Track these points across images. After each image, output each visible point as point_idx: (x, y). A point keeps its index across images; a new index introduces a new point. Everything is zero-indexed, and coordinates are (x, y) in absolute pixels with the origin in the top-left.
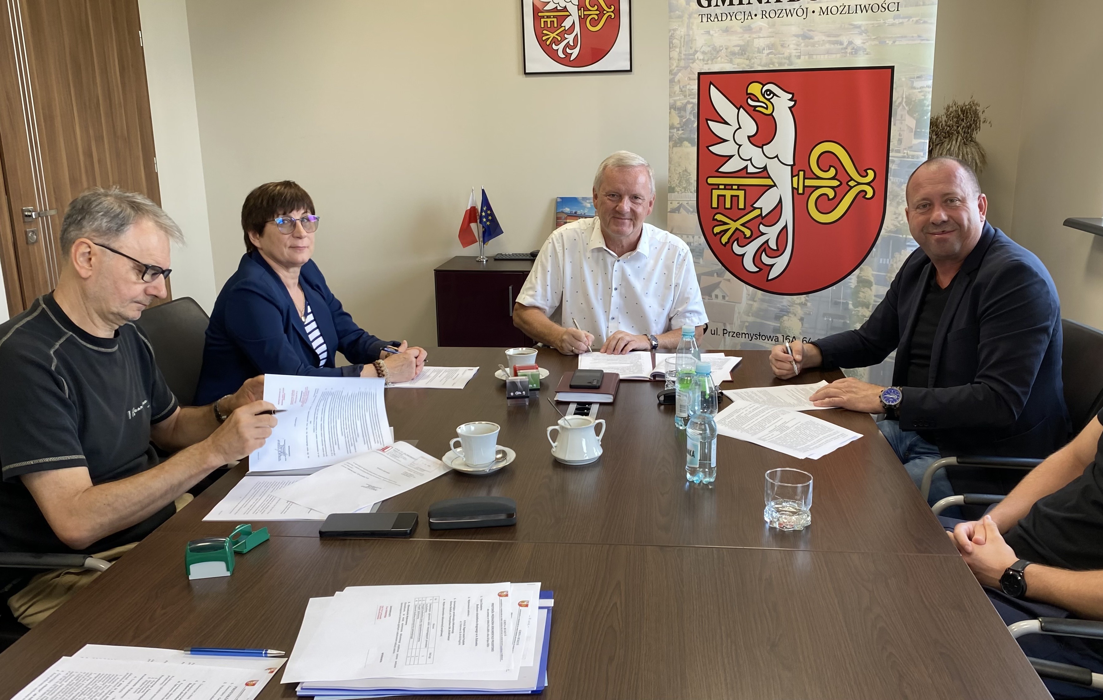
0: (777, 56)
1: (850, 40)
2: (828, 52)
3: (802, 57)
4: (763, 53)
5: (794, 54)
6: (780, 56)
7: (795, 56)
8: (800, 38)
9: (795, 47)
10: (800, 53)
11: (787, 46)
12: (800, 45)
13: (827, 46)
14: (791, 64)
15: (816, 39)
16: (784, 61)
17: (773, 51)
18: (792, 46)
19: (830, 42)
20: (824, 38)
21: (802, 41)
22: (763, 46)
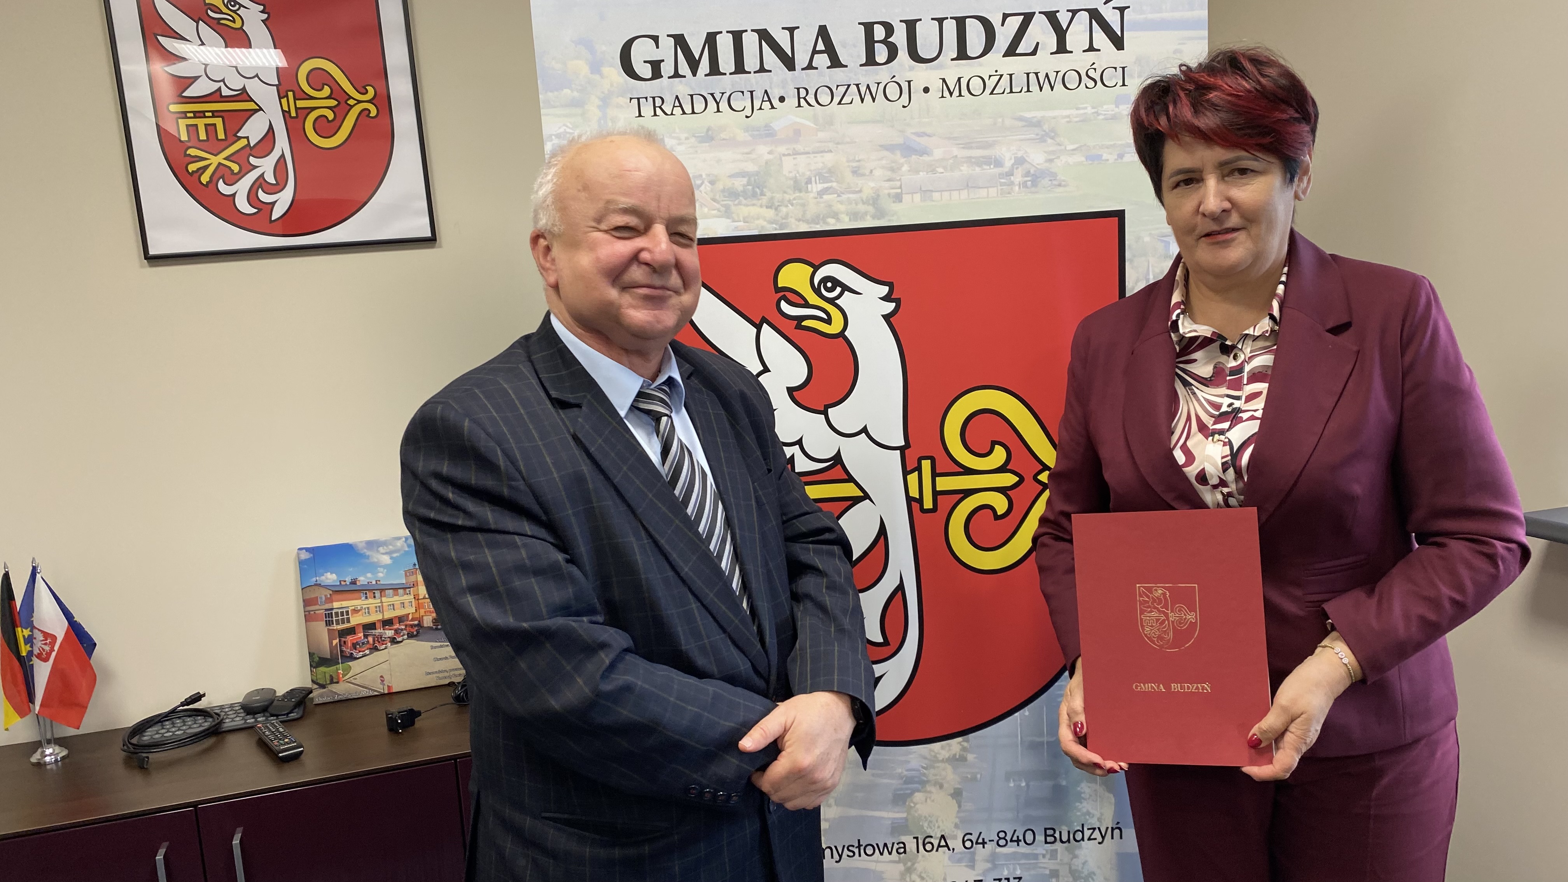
0: (844, 197)
1: (1020, 154)
2: (969, 184)
3: (906, 198)
4: (807, 191)
5: (886, 192)
6: (852, 196)
7: (889, 195)
8: (898, 153)
9: (889, 174)
10: (901, 187)
11: (867, 172)
12: (899, 169)
13: (965, 169)
14: (881, 214)
15: (938, 153)
16: (862, 208)
17: (834, 184)
18: (878, 173)
19: (969, 160)
20: (956, 151)
21: (902, 160)
22: (808, 173)
